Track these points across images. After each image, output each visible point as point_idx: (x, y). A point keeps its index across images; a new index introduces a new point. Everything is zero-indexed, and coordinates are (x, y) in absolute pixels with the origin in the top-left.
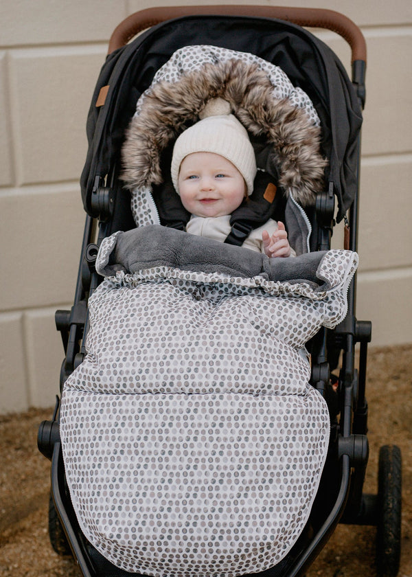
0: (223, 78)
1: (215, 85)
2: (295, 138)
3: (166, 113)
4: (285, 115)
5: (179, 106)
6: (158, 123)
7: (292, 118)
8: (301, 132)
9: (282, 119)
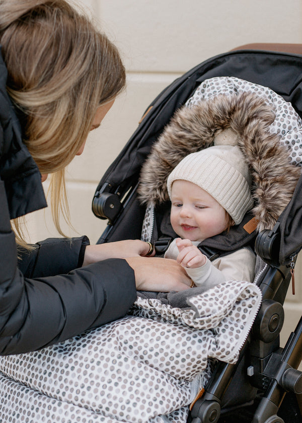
0: (228, 108)
1: (220, 115)
2: (270, 174)
3: (181, 137)
4: (267, 150)
5: (190, 132)
6: (171, 146)
7: (271, 154)
8: (277, 169)
9: (265, 154)
